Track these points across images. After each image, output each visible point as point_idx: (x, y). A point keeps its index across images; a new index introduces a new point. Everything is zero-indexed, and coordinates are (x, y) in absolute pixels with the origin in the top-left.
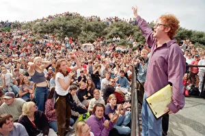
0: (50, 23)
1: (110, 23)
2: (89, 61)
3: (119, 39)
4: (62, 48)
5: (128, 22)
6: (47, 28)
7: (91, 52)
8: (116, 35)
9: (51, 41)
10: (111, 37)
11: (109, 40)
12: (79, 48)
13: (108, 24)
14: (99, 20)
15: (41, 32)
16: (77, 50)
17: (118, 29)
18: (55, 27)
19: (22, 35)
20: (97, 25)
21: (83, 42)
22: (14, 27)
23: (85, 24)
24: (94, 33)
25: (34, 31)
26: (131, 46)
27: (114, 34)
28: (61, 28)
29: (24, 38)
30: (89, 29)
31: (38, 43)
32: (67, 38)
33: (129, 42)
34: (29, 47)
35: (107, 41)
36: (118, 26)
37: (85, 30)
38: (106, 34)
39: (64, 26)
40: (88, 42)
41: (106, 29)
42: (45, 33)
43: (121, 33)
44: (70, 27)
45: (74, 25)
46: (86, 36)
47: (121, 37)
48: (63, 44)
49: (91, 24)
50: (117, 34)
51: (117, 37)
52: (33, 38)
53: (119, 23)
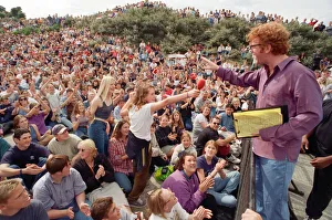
0: (117, 18)
1: (216, 21)
2: (176, 83)
3: (228, 48)
4: (135, 61)
5: (248, 19)
6: (114, 26)
7: (181, 68)
8: (225, 41)
9: (118, 48)
10: (215, 45)
11: (213, 50)
12: (162, 61)
13: (212, 22)
14: (197, 15)
15: (104, 33)
16: (158, 63)
17: (228, 31)
18: (125, 25)
19: (75, 37)
20: (193, 24)
21: (168, 52)
22: (66, 24)
23: (173, 21)
24: (188, 37)
25: (93, 31)
26: (250, 62)
27: (221, 40)
28: (135, 27)
29: (78, 43)
30: (179, 30)
31: (98, 50)
32: (142, 45)
33: (247, 56)
34: (84, 56)
35: (208, 51)
36: (229, 27)
37: (172, 33)
38: (208, 39)
39: (139, 25)
40: (176, 52)
41: (208, 31)
42: (110, 34)
43: (233, 38)
44: (149, 26)
45: (156, 23)
46: (173, 42)
47: (233, 46)
48: (137, 54)
49: (184, 21)
50: (227, 39)
51: (225, 46)
52: (91, 42)
53: (232, 22)
